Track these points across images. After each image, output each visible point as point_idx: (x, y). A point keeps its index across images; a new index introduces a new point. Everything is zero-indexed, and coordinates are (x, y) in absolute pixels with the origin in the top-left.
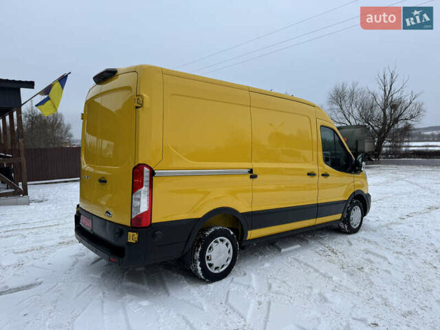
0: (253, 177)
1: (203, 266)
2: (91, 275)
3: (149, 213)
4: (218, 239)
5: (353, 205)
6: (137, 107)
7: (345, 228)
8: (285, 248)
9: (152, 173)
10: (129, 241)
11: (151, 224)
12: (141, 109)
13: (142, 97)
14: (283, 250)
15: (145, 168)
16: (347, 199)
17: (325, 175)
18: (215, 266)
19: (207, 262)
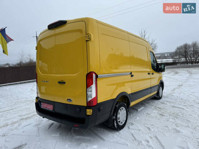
0: (132, 76)
1: (117, 123)
2: (53, 135)
3: (96, 98)
4: (121, 108)
5: (160, 87)
6: (87, 41)
7: (157, 97)
8: (139, 109)
9: (97, 76)
10: (87, 114)
11: (98, 104)
12: (90, 42)
13: (90, 35)
14: (139, 110)
15: (93, 74)
16: (158, 84)
17: (153, 74)
18: (121, 122)
19: (118, 120)
